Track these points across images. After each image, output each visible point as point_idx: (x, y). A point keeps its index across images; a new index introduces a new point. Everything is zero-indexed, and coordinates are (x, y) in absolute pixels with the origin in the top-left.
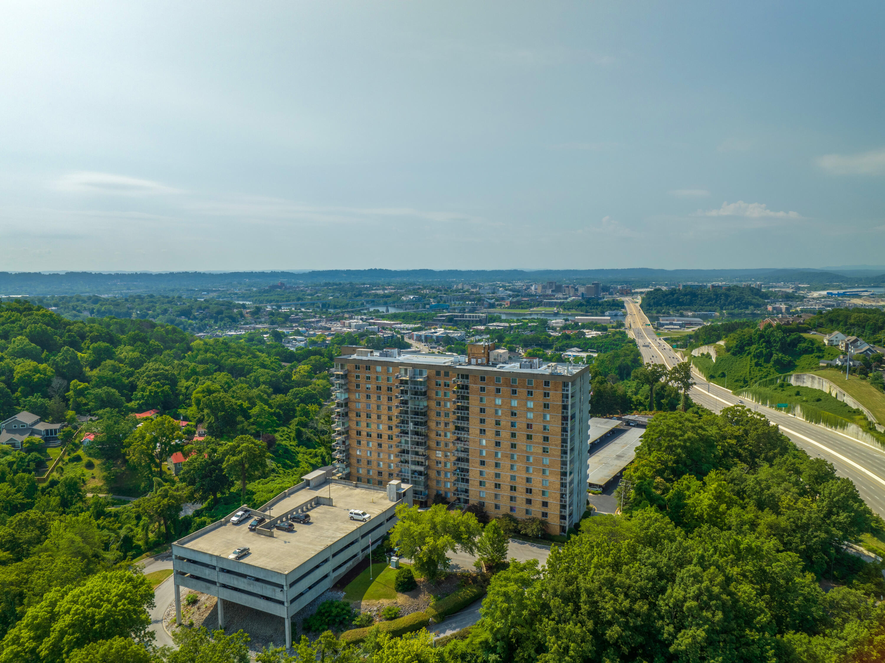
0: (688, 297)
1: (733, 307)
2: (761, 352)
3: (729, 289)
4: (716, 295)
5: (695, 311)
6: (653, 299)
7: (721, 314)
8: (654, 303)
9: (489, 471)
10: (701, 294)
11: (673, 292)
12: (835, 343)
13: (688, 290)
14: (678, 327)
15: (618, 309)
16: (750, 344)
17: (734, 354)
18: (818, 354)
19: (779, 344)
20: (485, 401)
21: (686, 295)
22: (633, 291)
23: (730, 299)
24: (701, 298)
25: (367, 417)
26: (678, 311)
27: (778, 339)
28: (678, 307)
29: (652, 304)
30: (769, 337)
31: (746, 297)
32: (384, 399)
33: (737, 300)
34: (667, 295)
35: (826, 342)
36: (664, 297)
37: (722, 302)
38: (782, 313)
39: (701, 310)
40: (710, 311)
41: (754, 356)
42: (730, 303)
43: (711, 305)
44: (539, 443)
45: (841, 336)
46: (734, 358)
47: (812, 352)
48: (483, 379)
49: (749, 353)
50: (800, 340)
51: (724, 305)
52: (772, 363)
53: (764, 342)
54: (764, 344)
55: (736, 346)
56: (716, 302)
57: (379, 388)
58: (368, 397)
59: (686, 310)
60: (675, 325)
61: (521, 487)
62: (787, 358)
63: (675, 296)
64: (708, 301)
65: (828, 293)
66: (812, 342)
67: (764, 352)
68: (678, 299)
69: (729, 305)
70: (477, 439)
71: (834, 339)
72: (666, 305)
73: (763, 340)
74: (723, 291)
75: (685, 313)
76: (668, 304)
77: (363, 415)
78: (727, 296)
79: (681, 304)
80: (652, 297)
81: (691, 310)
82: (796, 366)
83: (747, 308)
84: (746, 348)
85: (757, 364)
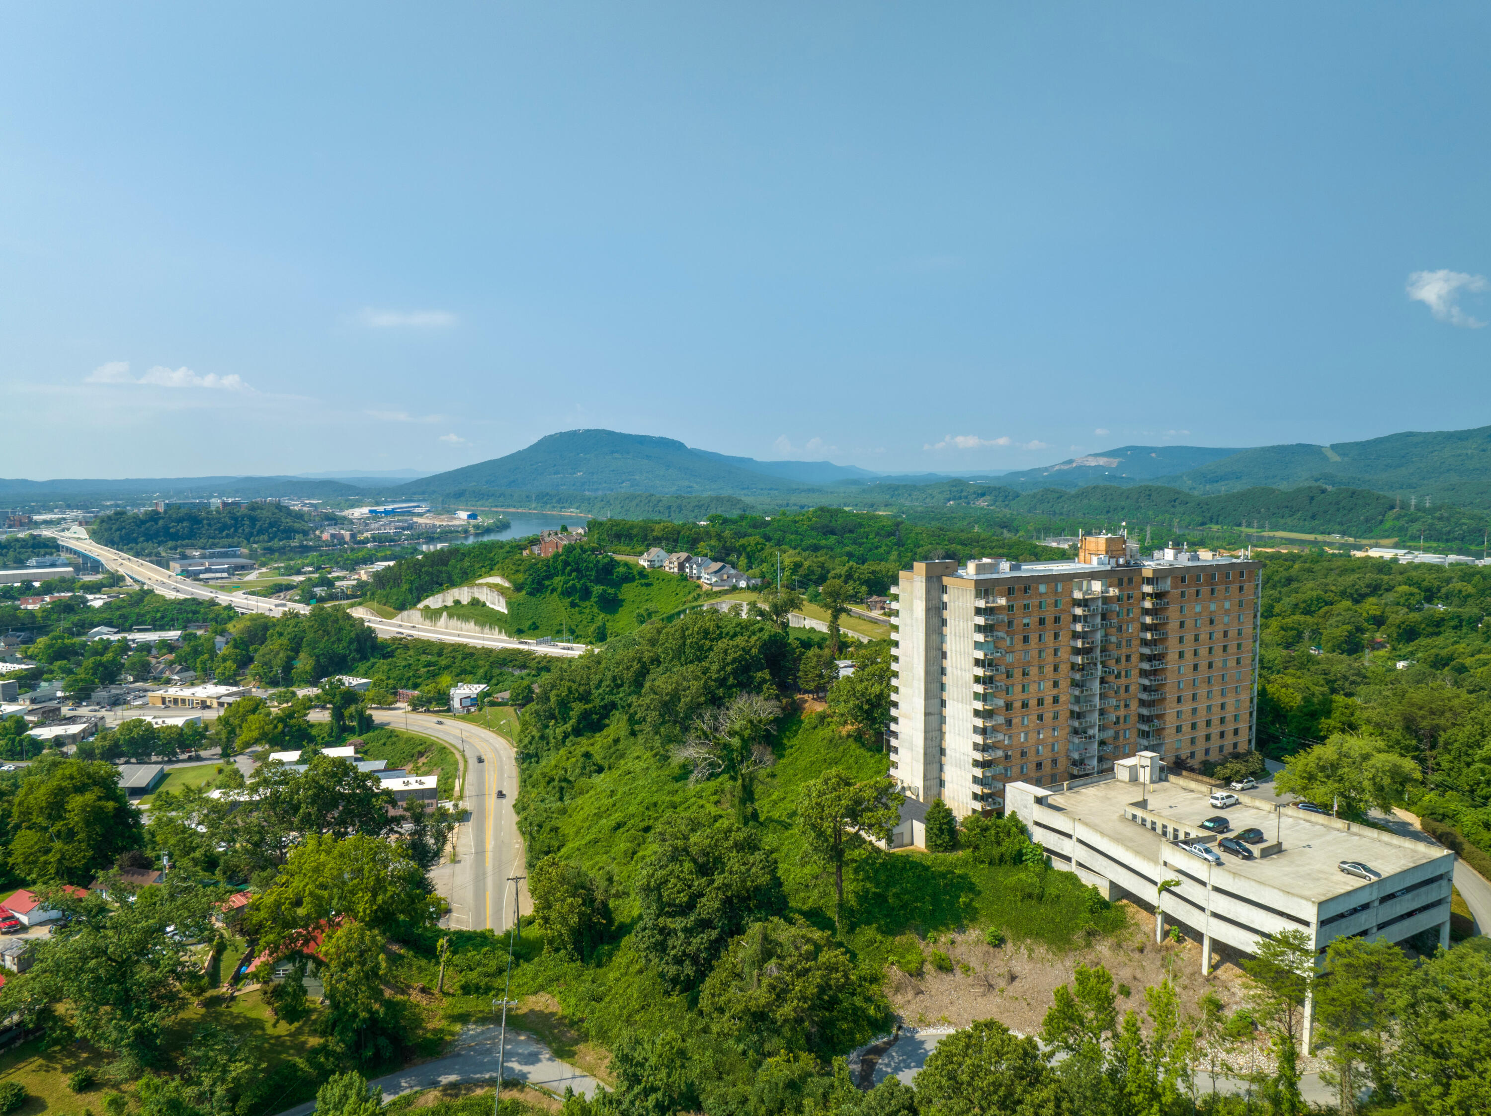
0: (185, 524)
1: (266, 537)
2: (574, 585)
3: (253, 507)
4: (235, 518)
5: (203, 548)
6: (118, 530)
7: (251, 550)
8: (121, 538)
9: (1186, 707)
10: (208, 519)
11: (154, 517)
12: (657, 564)
13: (183, 511)
14: (225, 575)
15: (51, 554)
16: (549, 577)
17: (531, 594)
18: (643, 581)
19: (594, 573)
20: (1185, 611)
21: (180, 520)
22: (37, 518)
23: (258, 524)
24: (209, 525)
25: (1024, 675)
26: (175, 548)
27: (591, 565)
28: (171, 544)
29: (116, 539)
30: (577, 563)
31: (283, 520)
32: (1048, 637)
33: (271, 525)
34: (143, 522)
35: (646, 564)
36: (139, 527)
37: (247, 530)
38: (346, 543)
39: (214, 545)
40: (230, 547)
41: (562, 593)
42: (261, 532)
43: (227, 536)
44: (1233, 654)
45: (662, 553)
46: (533, 599)
47: (633, 579)
48: (1183, 580)
49: (553, 590)
50: (613, 564)
51: (251, 534)
52: (594, 599)
53: (572, 571)
54: (574, 574)
55: (533, 582)
56: (236, 530)
57: (1042, 621)
58: (1026, 639)
59: (187, 546)
60: (217, 571)
61: (1216, 721)
62: (611, 591)
63: (161, 522)
64: (221, 530)
65: (370, 511)
66: (626, 564)
67: (578, 586)
68: (166, 528)
69: (258, 534)
70: (1176, 668)
71: (656, 558)
72: (147, 541)
73: (569, 568)
74: (244, 510)
75: (188, 552)
76: (149, 538)
77: (1017, 673)
78: (253, 520)
79: (175, 537)
80: (114, 527)
81: (193, 546)
82: (624, 600)
83: (289, 538)
84: (547, 583)
85: (573, 605)
